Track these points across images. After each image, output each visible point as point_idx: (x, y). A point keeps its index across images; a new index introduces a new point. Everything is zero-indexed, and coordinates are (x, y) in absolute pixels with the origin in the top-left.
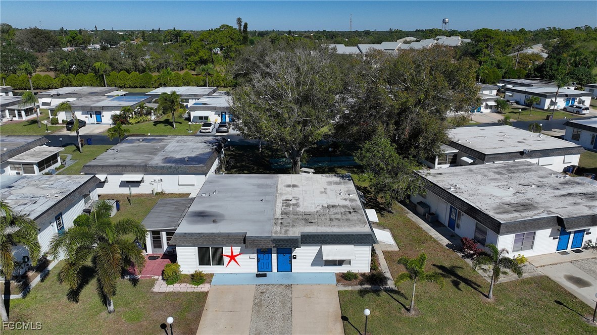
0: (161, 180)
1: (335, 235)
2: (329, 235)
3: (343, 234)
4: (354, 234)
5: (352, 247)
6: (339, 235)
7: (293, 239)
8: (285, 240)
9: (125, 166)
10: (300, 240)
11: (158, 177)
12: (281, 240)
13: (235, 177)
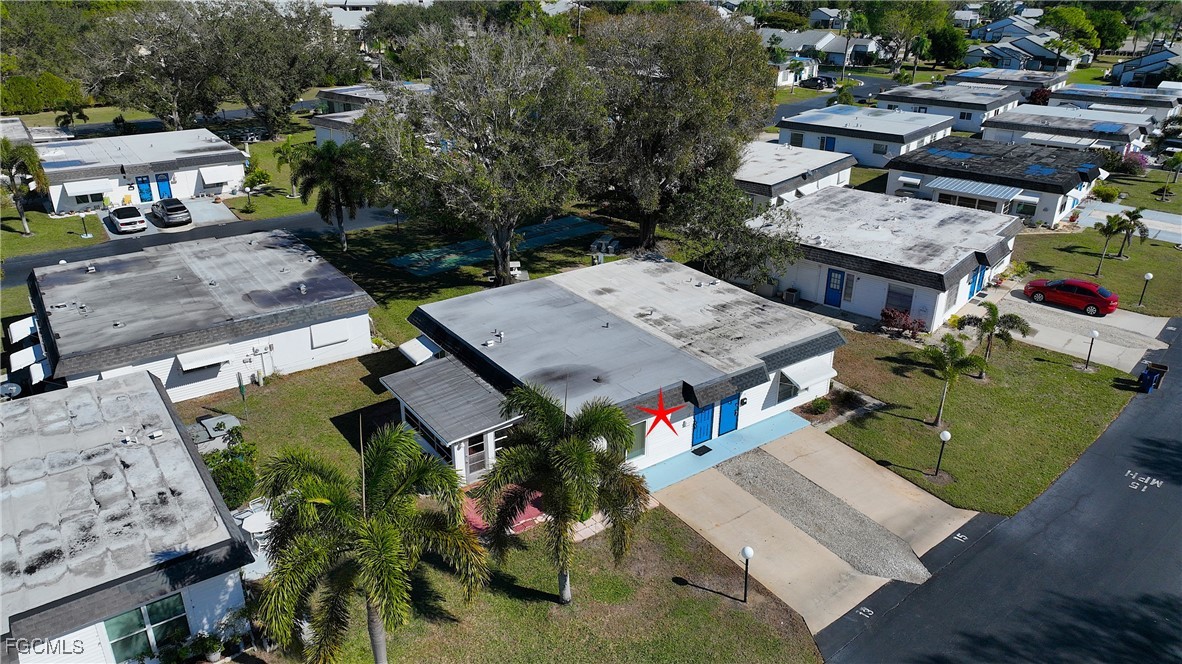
0: (271, 347)
1: (796, 347)
2: (789, 350)
3: (805, 341)
4: (818, 337)
5: (816, 358)
6: (801, 345)
7: (756, 370)
8: (746, 374)
9: (180, 334)
10: (765, 368)
11: (261, 343)
12: (742, 375)
13: (477, 300)
